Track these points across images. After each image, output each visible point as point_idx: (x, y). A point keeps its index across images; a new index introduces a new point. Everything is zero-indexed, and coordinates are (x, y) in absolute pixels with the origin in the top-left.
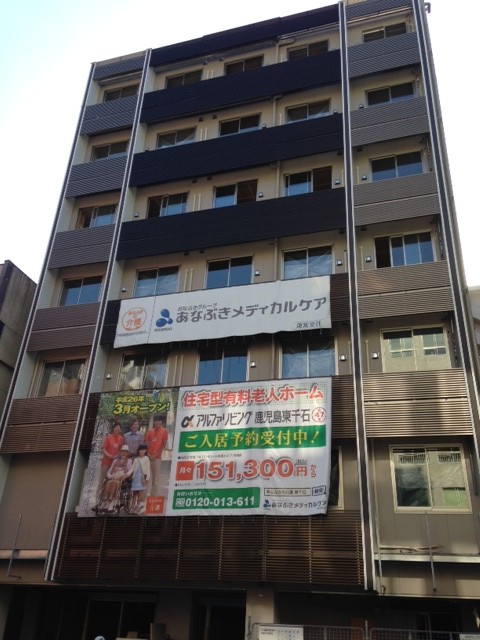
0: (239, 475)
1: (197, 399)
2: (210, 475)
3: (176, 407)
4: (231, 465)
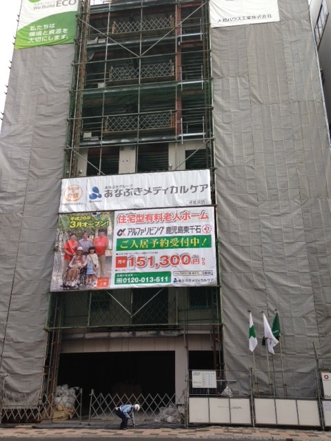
0: (157, 264)
1: (127, 218)
2: (138, 265)
3: (113, 224)
4: (151, 258)
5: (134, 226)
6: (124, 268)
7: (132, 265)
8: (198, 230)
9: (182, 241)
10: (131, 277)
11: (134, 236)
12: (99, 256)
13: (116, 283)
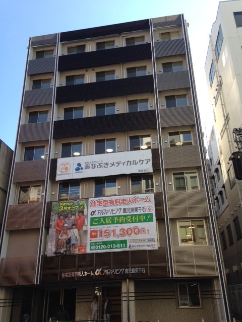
0: (117, 235)
1: (97, 203)
2: (105, 235)
3: (88, 207)
4: (113, 231)
5: (101, 208)
6: (95, 239)
7: (101, 236)
8: (144, 210)
9: (133, 218)
10: (101, 245)
11: (102, 216)
12: (79, 230)
13: (91, 250)
